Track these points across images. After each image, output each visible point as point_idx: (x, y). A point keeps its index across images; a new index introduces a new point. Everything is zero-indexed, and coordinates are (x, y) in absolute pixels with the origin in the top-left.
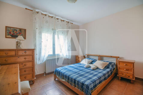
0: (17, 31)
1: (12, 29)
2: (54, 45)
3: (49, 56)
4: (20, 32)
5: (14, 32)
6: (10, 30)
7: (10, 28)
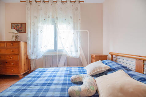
0: (19, 26)
1: (15, 24)
2: (55, 37)
3: (50, 51)
4: (21, 26)
5: (17, 27)
6: (14, 26)
7: (14, 24)
